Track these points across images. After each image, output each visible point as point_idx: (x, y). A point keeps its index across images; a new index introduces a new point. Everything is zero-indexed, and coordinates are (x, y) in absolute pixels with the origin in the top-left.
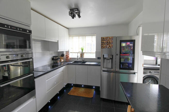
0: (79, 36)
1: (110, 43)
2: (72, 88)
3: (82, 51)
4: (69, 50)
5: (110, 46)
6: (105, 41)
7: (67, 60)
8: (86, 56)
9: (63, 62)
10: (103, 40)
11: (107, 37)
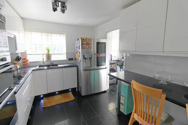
0: (42, 32)
1: (89, 44)
2: (42, 101)
3: (48, 52)
4: (26, 51)
5: (89, 47)
6: (84, 42)
7: (25, 65)
8: (54, 58)
9: (19, 69)
10: (83, 41)
11: (87, 38)
